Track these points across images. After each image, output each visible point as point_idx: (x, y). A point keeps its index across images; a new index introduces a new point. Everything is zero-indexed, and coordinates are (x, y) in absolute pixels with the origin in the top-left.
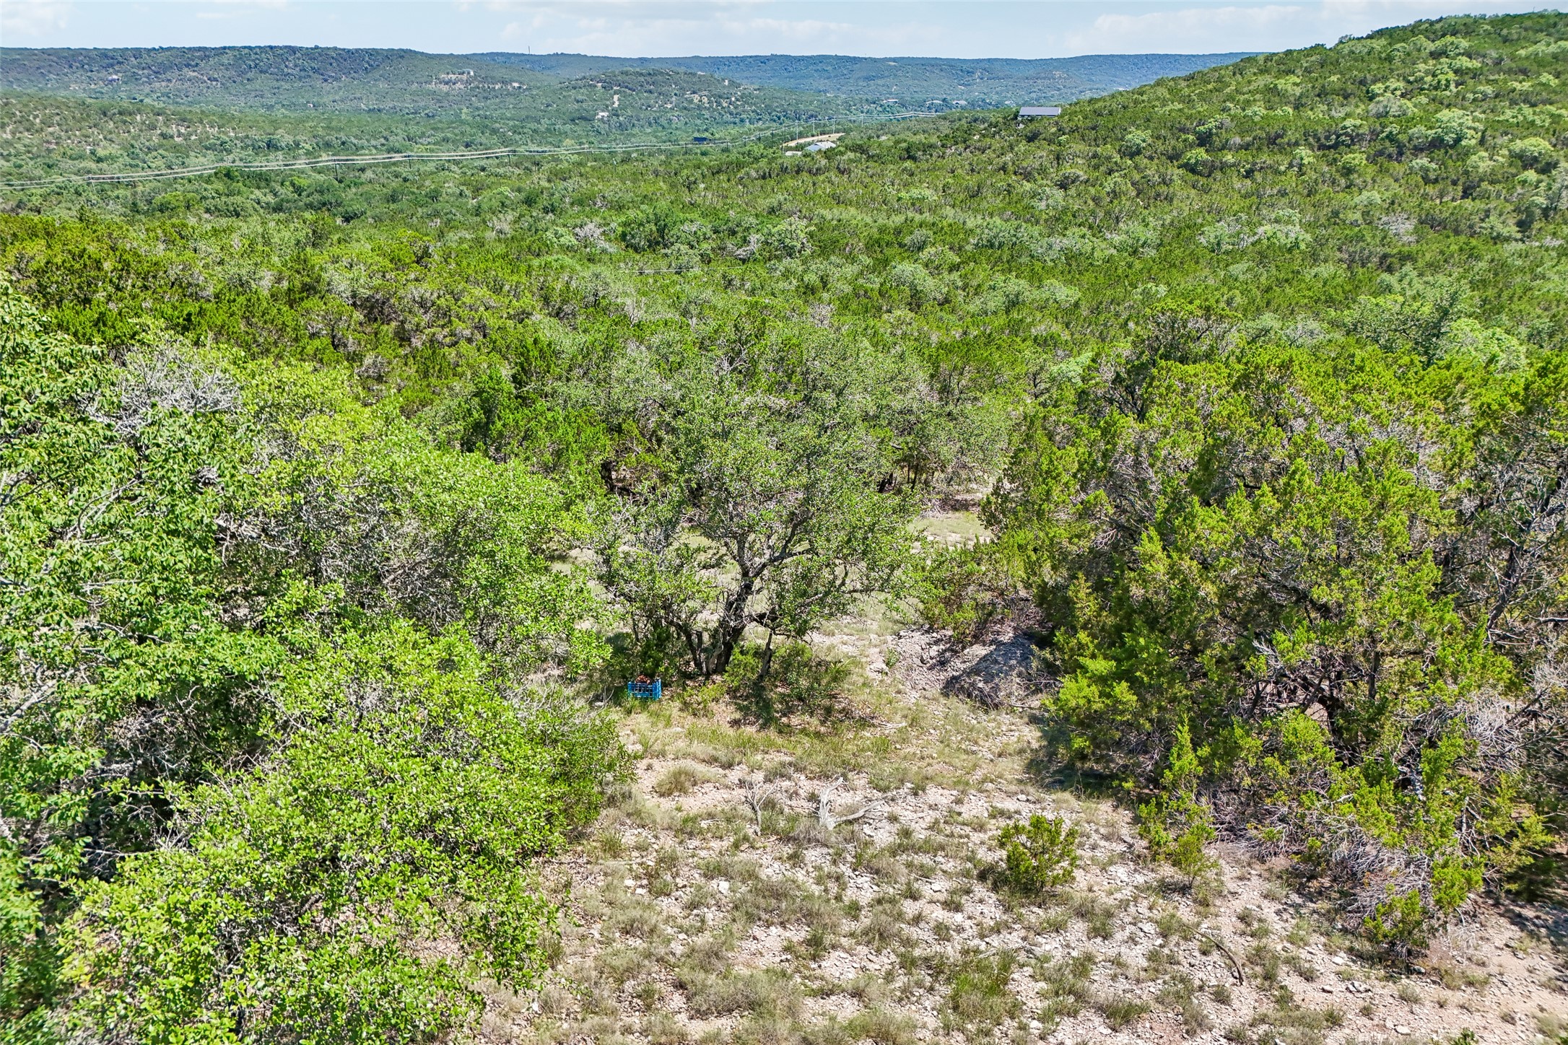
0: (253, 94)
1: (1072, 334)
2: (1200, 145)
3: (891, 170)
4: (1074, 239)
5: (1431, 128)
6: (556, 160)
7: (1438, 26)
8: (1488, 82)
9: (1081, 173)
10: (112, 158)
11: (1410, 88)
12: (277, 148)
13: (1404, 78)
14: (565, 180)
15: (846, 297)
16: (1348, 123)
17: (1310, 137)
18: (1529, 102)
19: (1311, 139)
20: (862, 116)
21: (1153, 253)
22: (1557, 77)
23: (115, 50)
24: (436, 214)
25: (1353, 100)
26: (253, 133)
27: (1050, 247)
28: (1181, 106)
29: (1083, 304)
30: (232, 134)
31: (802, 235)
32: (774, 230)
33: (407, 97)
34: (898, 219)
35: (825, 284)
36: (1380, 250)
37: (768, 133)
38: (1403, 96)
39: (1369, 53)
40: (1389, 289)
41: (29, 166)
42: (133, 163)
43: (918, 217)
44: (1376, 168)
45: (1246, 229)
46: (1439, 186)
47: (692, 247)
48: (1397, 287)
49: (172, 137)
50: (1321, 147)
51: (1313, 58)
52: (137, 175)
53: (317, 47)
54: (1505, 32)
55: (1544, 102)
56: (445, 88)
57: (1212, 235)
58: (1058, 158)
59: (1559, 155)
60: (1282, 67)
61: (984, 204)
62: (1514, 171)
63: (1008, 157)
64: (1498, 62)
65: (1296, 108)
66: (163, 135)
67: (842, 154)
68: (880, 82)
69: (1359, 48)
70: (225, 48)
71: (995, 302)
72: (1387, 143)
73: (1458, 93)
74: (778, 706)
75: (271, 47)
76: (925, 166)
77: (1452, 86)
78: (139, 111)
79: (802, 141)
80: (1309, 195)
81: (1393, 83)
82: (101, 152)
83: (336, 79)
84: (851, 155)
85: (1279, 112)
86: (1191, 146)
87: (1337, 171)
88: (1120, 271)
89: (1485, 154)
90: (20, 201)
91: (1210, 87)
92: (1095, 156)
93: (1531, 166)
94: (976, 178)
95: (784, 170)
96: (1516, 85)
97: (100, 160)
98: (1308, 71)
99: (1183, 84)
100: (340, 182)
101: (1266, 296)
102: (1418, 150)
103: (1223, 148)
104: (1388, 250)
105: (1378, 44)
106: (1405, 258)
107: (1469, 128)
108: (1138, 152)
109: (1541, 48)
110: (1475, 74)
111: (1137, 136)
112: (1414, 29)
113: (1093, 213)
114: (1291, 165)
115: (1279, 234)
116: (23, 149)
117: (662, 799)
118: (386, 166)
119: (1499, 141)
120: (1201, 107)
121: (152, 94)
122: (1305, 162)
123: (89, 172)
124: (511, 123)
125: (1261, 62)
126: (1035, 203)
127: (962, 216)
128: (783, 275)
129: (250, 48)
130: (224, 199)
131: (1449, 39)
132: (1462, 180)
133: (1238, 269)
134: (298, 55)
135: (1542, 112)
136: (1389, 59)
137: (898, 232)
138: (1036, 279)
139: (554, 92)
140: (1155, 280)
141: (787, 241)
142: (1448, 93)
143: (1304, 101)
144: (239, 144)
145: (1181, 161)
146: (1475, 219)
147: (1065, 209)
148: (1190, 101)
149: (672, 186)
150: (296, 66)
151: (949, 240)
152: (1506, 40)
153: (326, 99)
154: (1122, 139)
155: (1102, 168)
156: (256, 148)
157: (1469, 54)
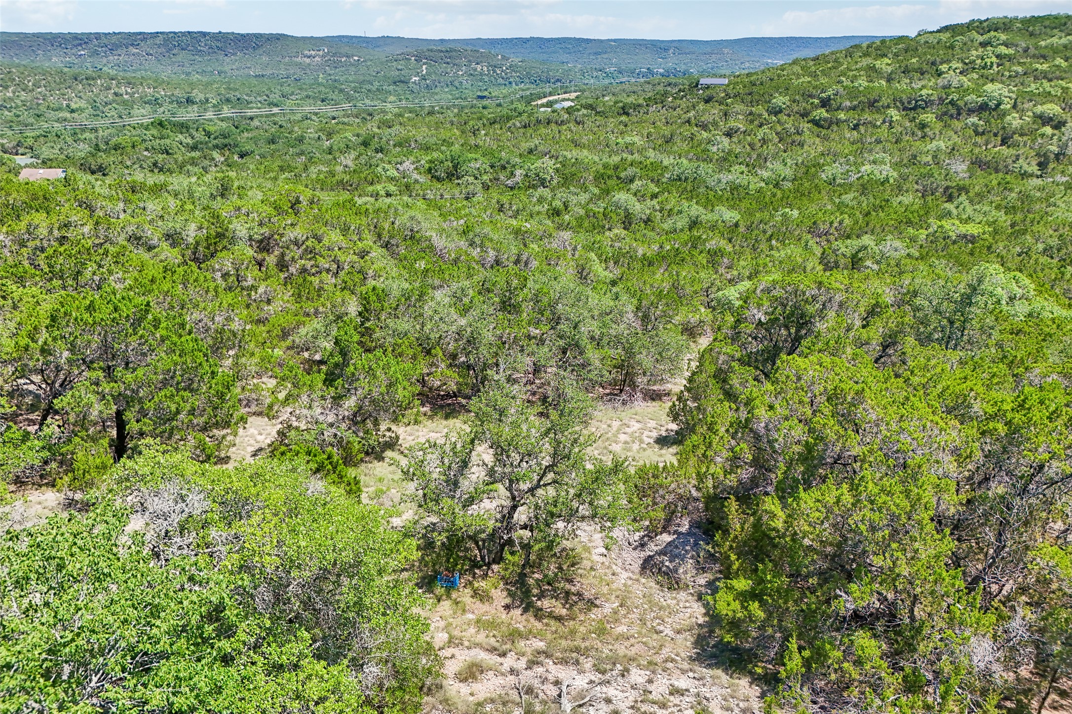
0: (177, 64)
1: (734, 246)
2: (823, 106)
3: (612, 122)
4: (736, 175)
5: (980, 96)
6: (384, 112)
7: (985, 24)
8: (1019, 64)
9: (741, 126)
10: (81, 110)
11: (966, 67)
12: (193, 103)
13: (962, 61)
14: (390, 127)
15: (581, 217)
16: (924, 92)
17: (897, 102)
18: (1047, 78)
19: (898, 104)
20: (592, 81)
21: (790, 184)
22: (1066, 61)
23: (82, 34)
24: (302, 153)
25: (927, 76)
26: (177, 92)
27: (720, 181)
28: (809, 79)
29: (741, 223)
30: (163, 93)
31: (551, 171)
32: (532, 167)
33: (282, 66)
34: (616, 159)
35: (566, 207)
36: (945, 184)
37: (528, 93)
38: (961, 73)
39: (938, 43)
40: (949, 214)
41: (25, 117)
42: (95, 113)
43: (630, 158)
44: (942, 124)
45: (853, 168)
46: (984, 138)
47: (476, 178)
48: (955, 212)
49: (122, 95)
50: (905, 109)
51: (900, 46)
52: (99, 123)
53: (220, 33)
54: (1031, 29)
55: (1058, 78)
56: (308, 60)
57: (830, 174)
58: (726, 115)
59: (1066, 116)
60: (879, 52)
61: (675, 148)
62: (1036, 127)
63: (692, 114)
64: (1026, 50)
65: (888, 81)
66: (116, 94)
67: (578, 110)
68: (605, 56)
69: (932, 39)
70: (157, 33)
71: (681, 222)
72: (950, 107)
73: (998, 71)
74: (535, 591)
75: (189, 32)
76: (635, 119)
77: (995, 67)
78: (99, 77)
79: (551, 98)
80: (896, 143)
81: (955, 64)
82: (74, 106)
83: (233, 54)
84: (584, 111)
85: (876, 84)
86: (816, 107)
87: (916, 126)
88: (767, 199)
89: (1017, 115)
90: (19, 142)
91: (829, 65)
92: (751, 114)
93: (1048, 122)
94: (669, 128)
95: (539, 122)
96: (1038, 66)
97: (73, 111)
98: (896, 55)
99: (812, 63)
100: (237, 128)
101: (866, 219)
102: (971, 112)
103: (838, 109)
104: (950, 184)
105: (944, 37)
106: (962, 189)
107: (1006, 97)
108: (780, 111)
109: (1055, 40)
110: (1010, 58)
111: (780, 100)
112: (970, 26)
113: (749, 155)
114: (884, 122)
115: (876, 172)
116: (20, 103)
117: (461, 684)
118: (267, 116)
119: (1026, 106)
120: (824, 80)
121: (108, 64)
122: (894, 119)
123: (65, 120)
124: (353, 85)
125: (865, 49)
126: (710, 147)
127: (660, 157)
128: (538, 201)
129: (175, 33)
130: (158, 141)
131: (992, 33)
132: (1001, 133)
133: (848, 198)
134: (207, 38)
135: (1056, 85)
136: (952, 47)
137: (616, 168)
138: (709, 204)
139: (382, 63)
140: (791, 207)
141: (541, 174)
142: (992, 71)
143: (893, 76)
144: (168, 100)
145: (809, 118)
146: (1009, 161)
147: (730, 152)
148: (816, 76)
149: (463, 132)
150: (206, 45)
151: (651, 174)
152: (1031, 34)
153: (227, 68)
154: (769, 102)
155: (755, 123)
156: (179, 103)
157: (1006, 44)
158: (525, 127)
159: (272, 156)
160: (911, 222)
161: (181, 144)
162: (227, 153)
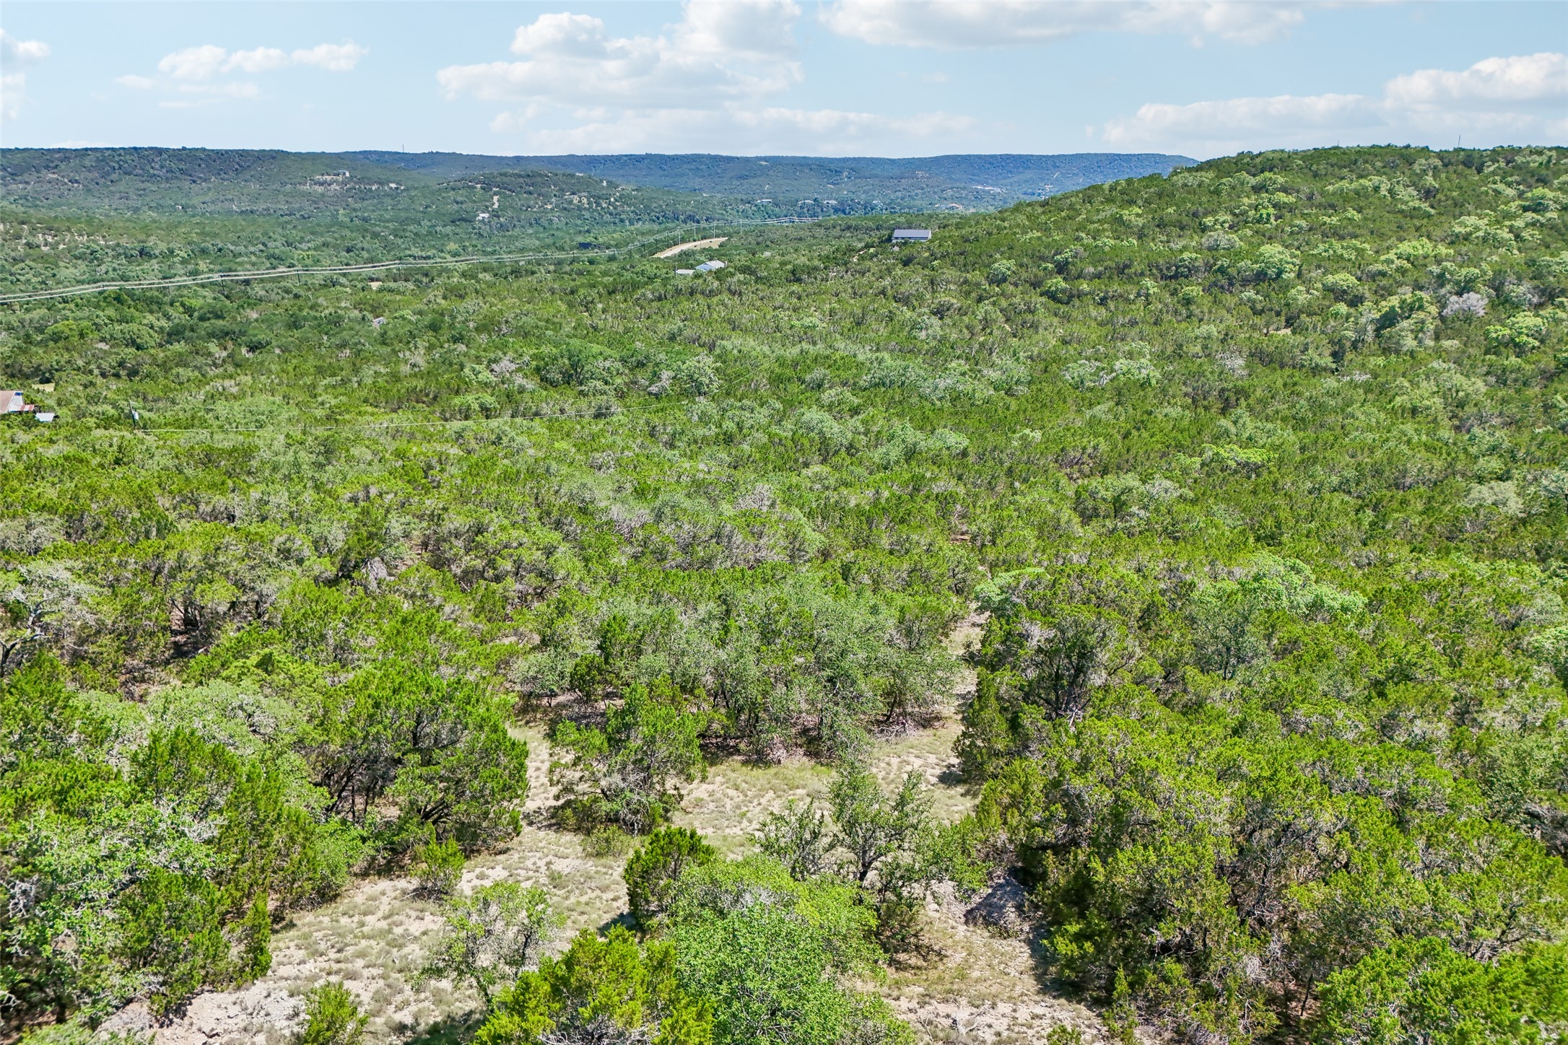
0: (118, 196)
2: (1059, 272)
3: (780, 293)
4: (953, 376)
5: (1256, 262)
7: (1258, 160)
8: (1303, 216)
9: (954, 301)
11: (1236, 221)
12: (151, 257)
13: (1231, 211)
14: (462, 298)
15: (764, 446)
16: (1186, 255)
17: (1154, 268)
18: (1337, 236)
19: (1154, 271)
21: (1026, 390)
22: (1359, 212)
25: (1188, 232)
26: (124, 241)
27: (935, 386)
28: (1039, 234)
29: (970, 450)
30: (102, 242)
31: (709, 371)
32: (684, 367)
33: (281, 197)
34: (793, 351)
35: (741, 431)
36: (1219, 385)
38: (1230, 229)
39: (1199, 185)
40: (1226, 434)
43: (812, 349)
44: (1211, 298)
45: (1104, 364)
46: (1265, 318)
47: (606, 383)
48: (1233, 430)
49: (38, 246)
50: (1164, 277)
51: (1152, 189)
53: (184, 149)
54: (1314, 166)
55: (1350, 236)
56: (320, 189)
57: (1076, 373)
58: (932, 283)
59: (1363, 289)
60: (1126, 197)
61: (870, 334)
62: (1327, 303)
63: (887, 282)
64: (1310, 197)
65: (1140, 238)
66: (29, 245)
67: (732, 275)
68: (754, 181)
69: (1191, 179)
70: (86, 149)
71: (895, 452)
72: (1220, 277)
73: (1277, 226)
75: (135, 149)
76: (810, 289)
77: (1272, 220)
79: (684, 247)
80: (1155, 324)
81: (1222, 217)
83: (205, 181)
84: (739, 276)
85: (1125, 243)
86: (1051, 273)
87: (1178, 302)
88: (999, 414)
89: (1303, 288)
91: (1063, 214)
92: (966, 282)
93: (1342, 297)
94: (859, 302)
95: (678, 292)
96: (1326, 219)
98: (1147, 202)
99: (1040, 210)
101: (1126, 441)
102: (1245, 282)
103: (1079, 277)
104: (1225, 385)
105: (1207, 177)
106: (1241, 393)
107: (1288, 263)
108: (1004, 280)
109: (1345, 184)
110: (1291, 209)
111: (1003, 265)
112: (1238, 162)
113: (968, 344)
114: (1139, 295)
115: (1133, 369)
119: (1313, 274)
120: (1057, 236)
122: (1151, 292)
124: (391, 226)
125: (1107, 192)
126: (916, 333)
127: (853, 348)
128: (701, 419)
129: (113, 149)
130: (118, 326)
131: (1267, 174)
132: (1285, 311)
133: (1100, 409)
134: (165, 156)
135: (1348, 247)
136: (1217, 192)
137: (796, 365)
138: (927, 425)
139: (432, 193)
140: (1031, 425)
141: (697, 377)
142: (1269, 226)
143: (1146, 231)
144: (111, 253)
145: (1043, 289)
146: (1297, 351)
147: (942, 341)
148: (1047, 229)
149: (570, 305)
150: (162, 167)
151: (844, 375)
152: (1316, 175)
153: (195, 201)
154: (988, 266)
155: (973, 295)
156: (130, 258)
157: (1285, 190)
158: (660, 299)
159: (299, 348)
160: (1182, 446)
161: (152, 327)
162: (230, 345)
